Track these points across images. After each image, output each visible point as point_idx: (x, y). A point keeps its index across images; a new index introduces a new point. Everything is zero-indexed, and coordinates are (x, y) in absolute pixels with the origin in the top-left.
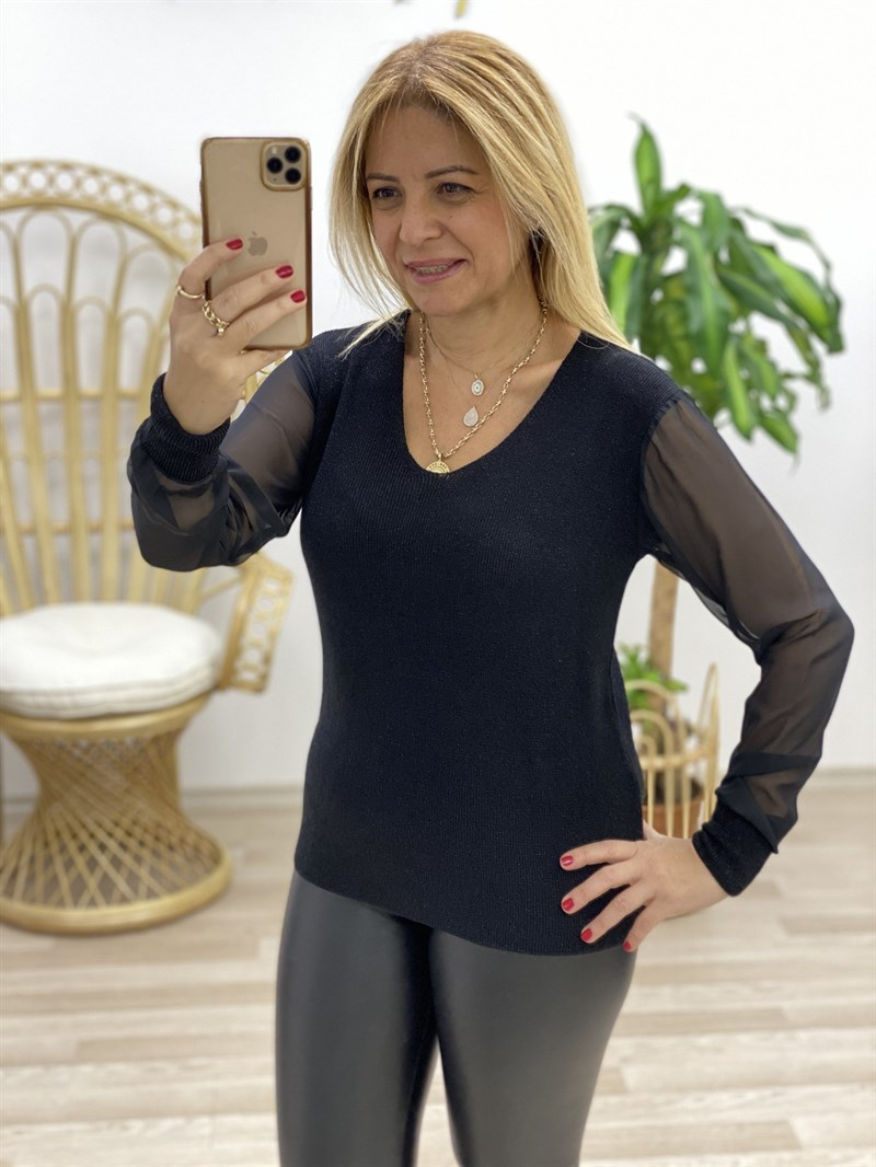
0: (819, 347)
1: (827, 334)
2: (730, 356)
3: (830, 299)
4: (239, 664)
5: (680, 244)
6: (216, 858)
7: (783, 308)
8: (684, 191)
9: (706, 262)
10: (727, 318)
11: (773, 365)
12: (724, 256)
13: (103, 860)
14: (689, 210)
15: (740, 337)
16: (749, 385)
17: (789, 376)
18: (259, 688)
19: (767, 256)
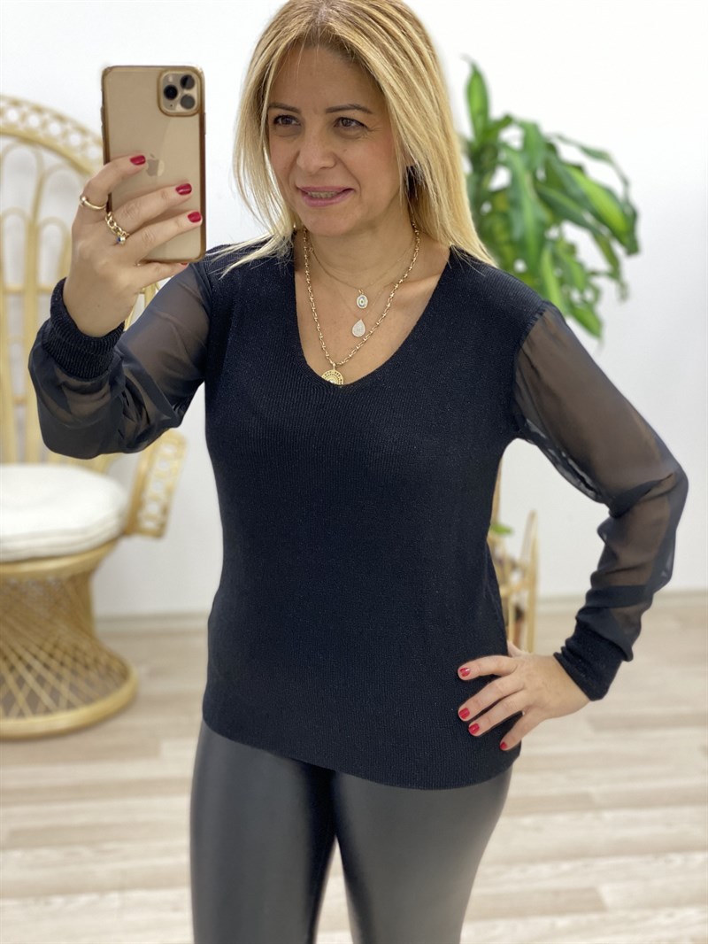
0: (619, 250)
1: (626, 240)
2: (546, 258)
3: (628, 211)
4: (142, 514)
5: (506, 164)
6: (124, 675)
7: (589, 218)
8: (507, 121)
9: (526, 181)
10: (544, 226)
11: (581, 265)
12: (541, 174)
13: (30, 679)
14: (512, 136)
15: (554, 242)
16: (562, 282)
17: (594, 273)
18: (159, 533)
19: (576, 175)
